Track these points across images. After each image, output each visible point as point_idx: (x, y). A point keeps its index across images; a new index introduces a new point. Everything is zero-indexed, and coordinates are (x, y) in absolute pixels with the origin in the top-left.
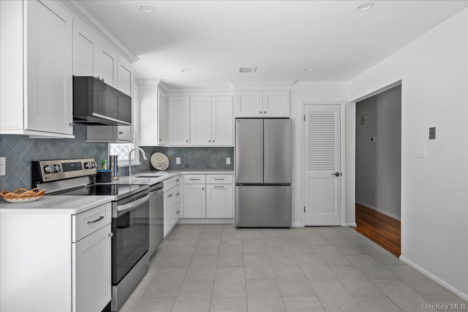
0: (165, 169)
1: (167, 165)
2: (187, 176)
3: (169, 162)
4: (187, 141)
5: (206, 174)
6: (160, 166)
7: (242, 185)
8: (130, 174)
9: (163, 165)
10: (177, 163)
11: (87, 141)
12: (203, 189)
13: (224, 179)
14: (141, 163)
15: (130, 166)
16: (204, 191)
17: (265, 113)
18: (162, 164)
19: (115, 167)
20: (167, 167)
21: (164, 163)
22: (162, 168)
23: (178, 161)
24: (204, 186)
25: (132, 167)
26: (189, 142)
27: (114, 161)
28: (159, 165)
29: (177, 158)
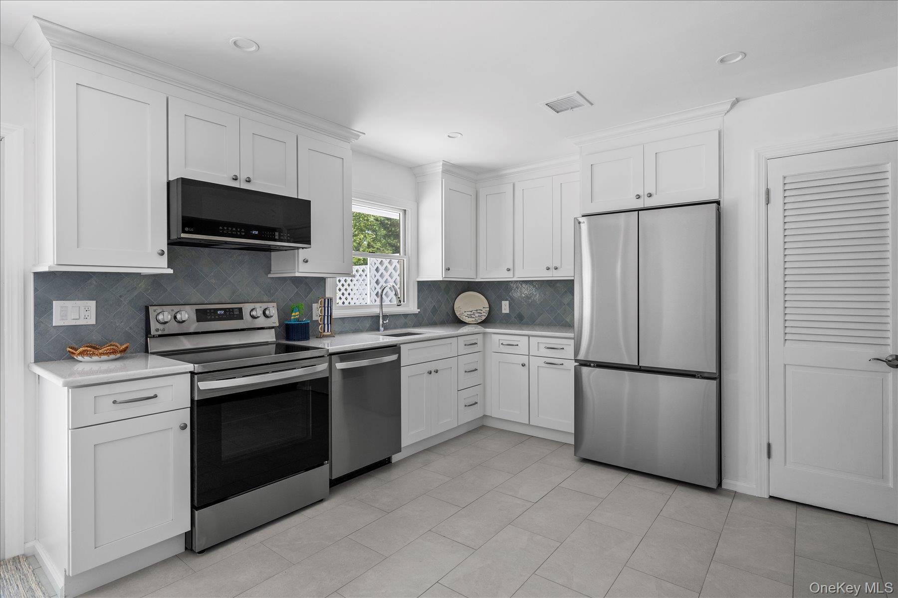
0: (480, 321)
1: (484, 314)
2: (498, 336)
3: (488, 309)
4: (509, 270)
5: (529, 336)
6: (470, 316)
7: (594, 367)
8: (381, 329)
9: (477, 315)
10: (504, 311)
11: (270, 276)
12: (523, 365)
13: (563, 349)
14: (419, 310)
15: (381, 315)
16: (525, 369)
17: (650, 195)
18: (476, 312)
19: (326, 317)
20: (484, 318)
21: (479, 311)
22: (474, 319)
23: (505, 307)
24: (525, 360)
25: (385, 317)
26: (511, 272)
27: (324, 307)
28: (469, 313)
29: (503, 302)
